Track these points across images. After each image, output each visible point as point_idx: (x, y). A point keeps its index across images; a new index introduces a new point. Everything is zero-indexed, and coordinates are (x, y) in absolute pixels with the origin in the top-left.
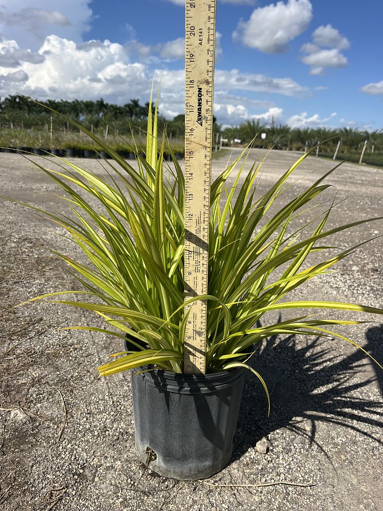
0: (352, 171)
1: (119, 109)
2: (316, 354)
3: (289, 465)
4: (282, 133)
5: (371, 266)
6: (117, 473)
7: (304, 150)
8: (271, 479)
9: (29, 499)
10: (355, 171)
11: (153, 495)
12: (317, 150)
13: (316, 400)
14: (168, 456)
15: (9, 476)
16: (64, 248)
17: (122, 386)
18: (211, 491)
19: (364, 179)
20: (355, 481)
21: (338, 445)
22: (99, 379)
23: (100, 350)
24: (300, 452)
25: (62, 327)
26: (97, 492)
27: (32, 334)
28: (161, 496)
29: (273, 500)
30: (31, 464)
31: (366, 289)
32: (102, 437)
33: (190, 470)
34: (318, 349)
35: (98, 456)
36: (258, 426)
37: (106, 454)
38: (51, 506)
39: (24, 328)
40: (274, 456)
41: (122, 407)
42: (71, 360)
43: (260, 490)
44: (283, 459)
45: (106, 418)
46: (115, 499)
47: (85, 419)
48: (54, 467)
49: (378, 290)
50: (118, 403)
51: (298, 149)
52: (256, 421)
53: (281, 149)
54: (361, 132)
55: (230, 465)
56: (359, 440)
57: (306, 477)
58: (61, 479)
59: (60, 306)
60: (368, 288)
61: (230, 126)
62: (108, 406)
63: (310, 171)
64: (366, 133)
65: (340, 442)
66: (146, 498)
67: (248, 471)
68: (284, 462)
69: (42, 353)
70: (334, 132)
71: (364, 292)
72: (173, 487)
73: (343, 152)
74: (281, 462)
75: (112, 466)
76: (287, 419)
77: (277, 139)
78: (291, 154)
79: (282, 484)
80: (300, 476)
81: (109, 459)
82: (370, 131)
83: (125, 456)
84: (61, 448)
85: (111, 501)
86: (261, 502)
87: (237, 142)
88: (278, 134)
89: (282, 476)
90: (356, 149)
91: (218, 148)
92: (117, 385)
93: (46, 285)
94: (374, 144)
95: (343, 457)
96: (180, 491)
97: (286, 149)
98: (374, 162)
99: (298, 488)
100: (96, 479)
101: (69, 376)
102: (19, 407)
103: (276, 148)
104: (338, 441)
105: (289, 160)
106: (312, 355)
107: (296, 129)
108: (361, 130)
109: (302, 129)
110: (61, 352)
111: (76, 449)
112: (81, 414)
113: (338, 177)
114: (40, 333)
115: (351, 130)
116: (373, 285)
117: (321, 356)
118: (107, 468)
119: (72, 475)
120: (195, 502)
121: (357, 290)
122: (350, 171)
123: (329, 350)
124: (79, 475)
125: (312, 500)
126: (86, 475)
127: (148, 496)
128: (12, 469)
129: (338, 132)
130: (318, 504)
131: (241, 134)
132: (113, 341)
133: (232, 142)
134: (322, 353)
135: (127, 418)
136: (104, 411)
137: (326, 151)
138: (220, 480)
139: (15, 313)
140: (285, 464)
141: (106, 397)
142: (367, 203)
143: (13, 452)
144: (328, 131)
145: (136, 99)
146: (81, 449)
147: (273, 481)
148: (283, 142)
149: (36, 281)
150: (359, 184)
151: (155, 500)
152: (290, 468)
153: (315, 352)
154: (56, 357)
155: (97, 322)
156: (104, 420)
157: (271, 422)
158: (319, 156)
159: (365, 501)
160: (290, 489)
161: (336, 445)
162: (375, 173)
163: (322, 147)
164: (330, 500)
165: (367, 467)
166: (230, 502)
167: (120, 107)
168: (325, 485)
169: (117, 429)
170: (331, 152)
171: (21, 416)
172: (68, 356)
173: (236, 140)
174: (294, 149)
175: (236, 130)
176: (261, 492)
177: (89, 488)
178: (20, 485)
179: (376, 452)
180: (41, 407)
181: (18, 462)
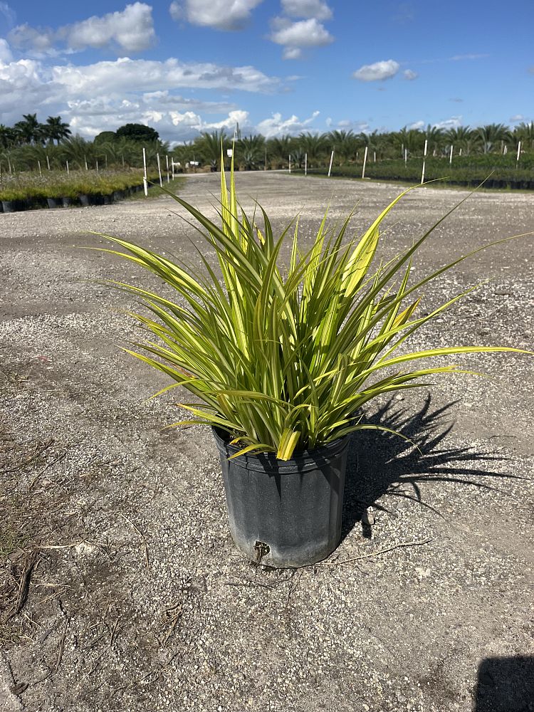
0: (357, 190)
1: (7, 131)
2: (390, 418)
3: (399, 529)
4: (254, 146)
5: (419, 310)
6: (228, 577)
7: (288, 168)
8: (387, 545)
9: (145, 626)
10: (361, 190)
11: (275, 587)
12: (306, 166)
13: (406, 464)
14: (284, 545)
15: (110, 610)
16: (31, 348)
17: (192, 494)
18: (332, 570)
19: (375, 200)
20: (467, 530)
21: (441, 500)
22: (161, 492)
23: (145, 461)
24: (406, 515)
25: (85, 445)
26: (216, 599)
27: (51, 460)
28: (284, 586)
29: (396, 563)
30: (129, 592)
31: (420, 337)
32: (194, 548)
33: (308, 554)
34: (391, 412)
35: (200, 567)
36: (356, 501)
37: (208, 563)
38: (173, 626)
39: (35, 455)
40: (383, 524)
41: (203, 515)
42: (116, 479)
43: (380, 557)
44: (392, 525)
45: (189, 530)
46: (237, 600)
47: (166, 535)
48: (156, 588)
49: (434, 337)
50: (196, 512)
51: (280, 167)
52: (353, 496)
53: (257, 169)
54: (357, 136)
55: (341, 542)
56: (460, 492)
57: (420, 535)
58: (170, 597)
59: (66, 421)
60: (423, 336)
61: (180, 144)
62: (186, 517)
63: (305, 197)
64: (363, 135)
65: (442, 497)
66: (269, 592)
67: (362, 543)
68: (394, 528)
69: (76, 479)
70: (323, 138)
71: (420, 342)
72: (293, 575)
73: (338, 165)
74: (391, 528)
75: (219, 572)
76: (383, 487)
77: (249, 156)
78: (272, 175)
79: (399, 546)
80: (414, 536)
81: (213, 567)
82: (368, 133)
83: (229, 560)
84: (154, 568)
85: (235, 604)
86: (386, 567)
87: (194, 165)
88: (250, 149)
89: (397, 540)
90: (353, 159)
91: (171, 177)
92: (185, 494)
93: (33, 399)
94: (375, 150)
95: (449, 510)
96: (302, 577)
97: (263, 169)
98: (381, 175)
99: (416, 547)
100: (209, 588)
101: (124, 497)
102: (82, 540)
103: (249, 168)
104: (439, 496)
105: (273, 184)
106: (387, 419)
107: (273, 139)
108: (356, 133)
109: (280, 138)
110: (100, 473)
111: (172, 566)
112: (159, 531)
113: (343, 202)
114: (60, 458)
115: (343, 134)
116: (426, 332)
117: (396, 418)
118: (216, 576)
119: (180, 591)
120: (320, 583)
121: (412, 340)
122: (354, 190)
123: (404, 411)
124: (188, 589)
125: (432, 554)
126: (195, 587)
127: (271, 590)
128: (110, 603)
129: (327, 138)
130: (440, 557)
131: (197, 152)
132: (156, 448)
133: (187, 165)
134: (395, 416)
135: (213, 524)
136: (184, 523)
137: (317, 166)
138: (337, 558)
139: (13, 440)
140: (396, 530)
141: (179, 509)
142: (391, 233)
143: (101, 586)
144: (316, 138)
145: (32, 114)
146: (177, 565)
147: (389, 546)
148: (258, 159)
149: (17, 397)
150: (373, 207)
151: (280, 591)
152: (402, 532)
153: (389, 416)
154: (96, 479)
155: (124, 430)
156: (188, 531)
157: (368, 495)
158: (309, 173)
159: (483, 545)
160: (408, 549)
161: (438, 501)
162: (385, 190)
163: (310, 161)
164: (450, 551)
165: (475, 515)
166: (355, 574)
167: (8, 129)
168: (440, 538)
169: (207, 538)
170: (323, 167)
171: (89, 549)
172: (110, 476)
173: (192, 163)
174: (274, 167)
175: (191, 148)
176: (382, 559)
177: (205, 598)
178: (128, 615)
179: (479, 499)
180: (109, 534)
181: (113, 595)
